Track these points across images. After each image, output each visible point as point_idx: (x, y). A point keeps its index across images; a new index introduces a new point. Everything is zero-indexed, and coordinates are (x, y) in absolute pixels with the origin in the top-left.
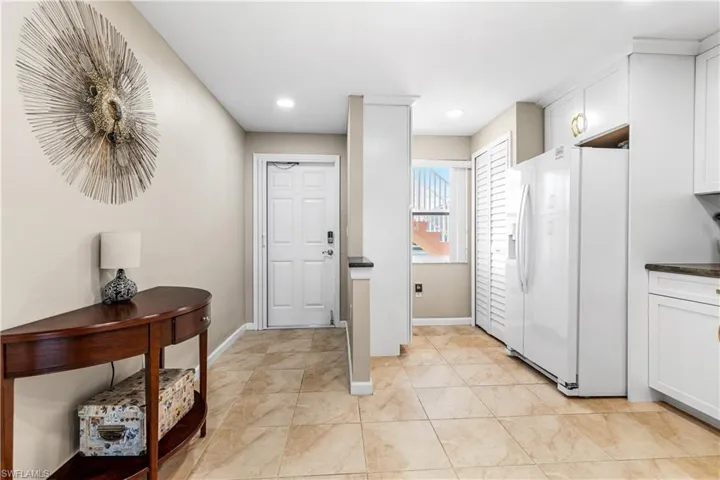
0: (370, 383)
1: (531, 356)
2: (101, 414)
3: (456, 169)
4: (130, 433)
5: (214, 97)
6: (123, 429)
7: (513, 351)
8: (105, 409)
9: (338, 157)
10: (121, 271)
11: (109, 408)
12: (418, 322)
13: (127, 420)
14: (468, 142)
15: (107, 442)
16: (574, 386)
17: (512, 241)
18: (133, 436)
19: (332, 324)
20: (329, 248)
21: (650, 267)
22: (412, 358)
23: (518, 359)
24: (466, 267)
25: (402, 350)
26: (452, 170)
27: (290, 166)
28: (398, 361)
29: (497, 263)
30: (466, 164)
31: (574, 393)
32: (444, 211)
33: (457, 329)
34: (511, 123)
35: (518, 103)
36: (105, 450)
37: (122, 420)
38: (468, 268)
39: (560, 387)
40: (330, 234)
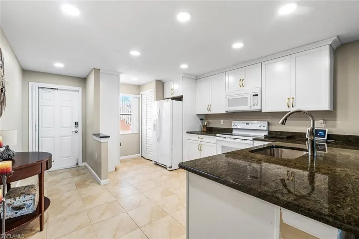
0: (108, 180)
1: (160, 162)
2: (13, 201)
3: (134, 97)
4: (28, 206)
5: (16, 57)
6: (25, 205)
7: (155, 162)
8: (15, 199)
9: (81, 88)
10: (8, 146)
11: (17, 198)
12: (122, 158)
13: (27, 201)
14: (139, 87)
15: (16, 211)
16: (171, 167)
17: (154, 126)
18: (30, 206)
19: (77, 165)
20: (76, 129)
21: (188, 133)
22: (120, 171)
23: (156, 164)
24: (138, 135)
25: (116, 169)
26: (132, 98)
27: (53, 90)
28: (115, 172)
29: (149, 133)
30: (138, 96)
31: (171, 169)
32: (129, 113)
33: (134, 159)
34: (154, 85)
35: (156, 80)
36: (15, 215)
37: (24, 201)
38: (139, 136)
39: (168, 169)
40: (76, 124)
